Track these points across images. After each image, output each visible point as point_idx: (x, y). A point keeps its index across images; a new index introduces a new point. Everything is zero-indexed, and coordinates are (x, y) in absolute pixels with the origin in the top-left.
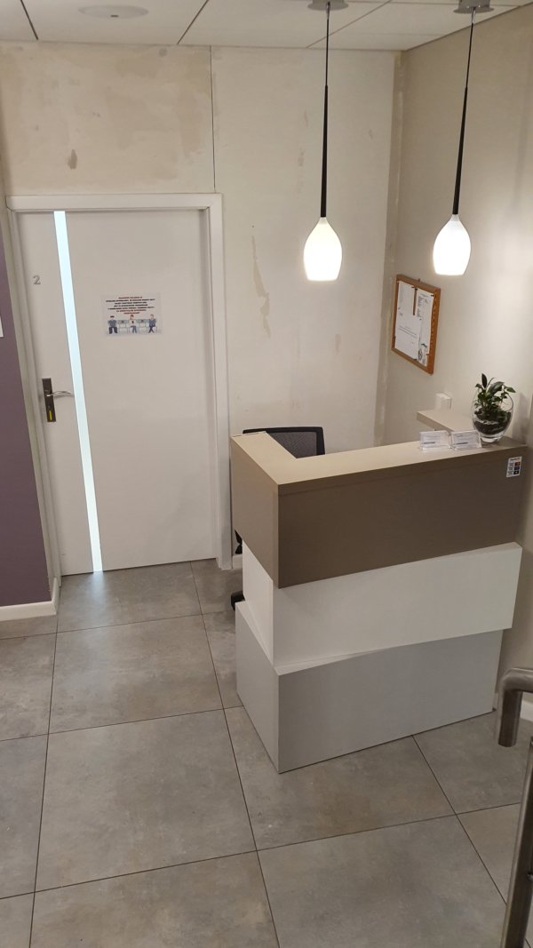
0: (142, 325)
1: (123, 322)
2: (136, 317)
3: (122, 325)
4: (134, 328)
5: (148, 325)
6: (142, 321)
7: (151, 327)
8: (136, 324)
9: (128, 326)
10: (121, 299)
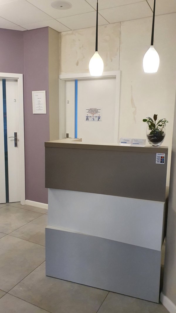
0: (96, 118)
1: (90, 117)
2: (95, 115)
3: (90, 118)
4: (94, 119)
5: (98, 118)
6: (96, 117)
7: (99, 119)
8: (94, 118)
9: (92, 118)
10: (91, 109)
